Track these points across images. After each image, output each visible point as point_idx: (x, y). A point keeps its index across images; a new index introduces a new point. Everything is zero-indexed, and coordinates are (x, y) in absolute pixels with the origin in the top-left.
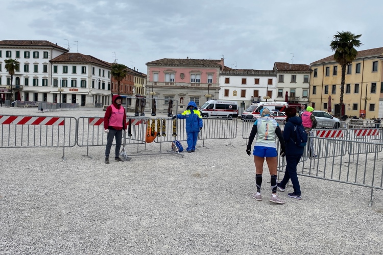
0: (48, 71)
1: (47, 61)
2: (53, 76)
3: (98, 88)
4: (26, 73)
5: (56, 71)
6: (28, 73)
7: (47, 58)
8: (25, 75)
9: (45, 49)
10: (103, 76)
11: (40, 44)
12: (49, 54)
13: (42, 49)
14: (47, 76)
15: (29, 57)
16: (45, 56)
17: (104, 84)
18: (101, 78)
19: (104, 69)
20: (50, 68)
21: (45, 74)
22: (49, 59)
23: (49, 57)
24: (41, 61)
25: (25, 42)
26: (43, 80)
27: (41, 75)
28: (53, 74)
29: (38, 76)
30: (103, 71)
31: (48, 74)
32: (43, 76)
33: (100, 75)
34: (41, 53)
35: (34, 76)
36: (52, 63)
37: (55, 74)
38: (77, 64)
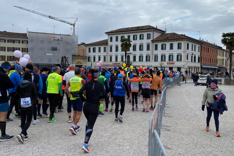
0: (150, 49)
1: (150, 41)
2: (154, 53)
3: (191, 61)
4: (134, 52)
5: (156, 49)
6: (136, 52)
7: (150, 38)
8: (133, 54)
9: (148, 31)
10: (195, 50)
11: (145, 28)
12: (151, 36)
13: (146, 31)
14: (150, 53)
15: (136, 39)
16: (148, 38)
17: (195, 57)
18: (193, 52)
19: (195, 44)
20: (152, 46)
21: (148, 51)
22: (151, 39)
23: (151, 37)
24: (145, 42)
25: (134, 28)
26: (147, 57)
27: (145, 53)
28: (154, 51)
29: (142, 53)
30: (195, 46)
31: (150, 51)
32: (147, 53)
33: (192, 49)
34: (145, 35)
35: (140, 53)
36: (153, 42)
37: (156, 51)
38: (174, 41)
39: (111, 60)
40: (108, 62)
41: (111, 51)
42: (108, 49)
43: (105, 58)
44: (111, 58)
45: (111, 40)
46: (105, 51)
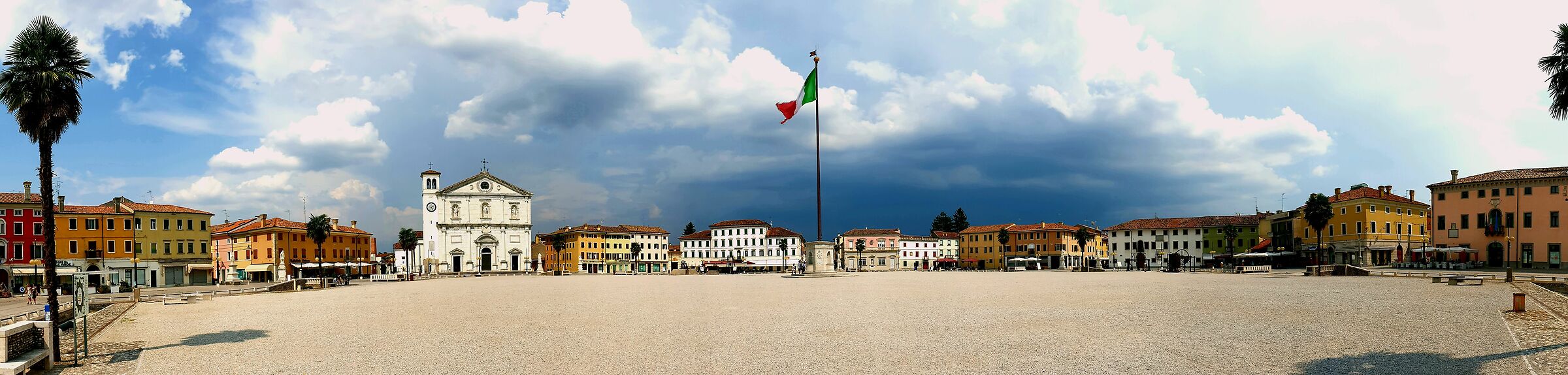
39: (716, 256)
40: (712, 258)
41: (716, 245)
42: (712, 243)
43: (708, 254)
44: (716, 254)
45: (716, 234)
46: (707, 245)
